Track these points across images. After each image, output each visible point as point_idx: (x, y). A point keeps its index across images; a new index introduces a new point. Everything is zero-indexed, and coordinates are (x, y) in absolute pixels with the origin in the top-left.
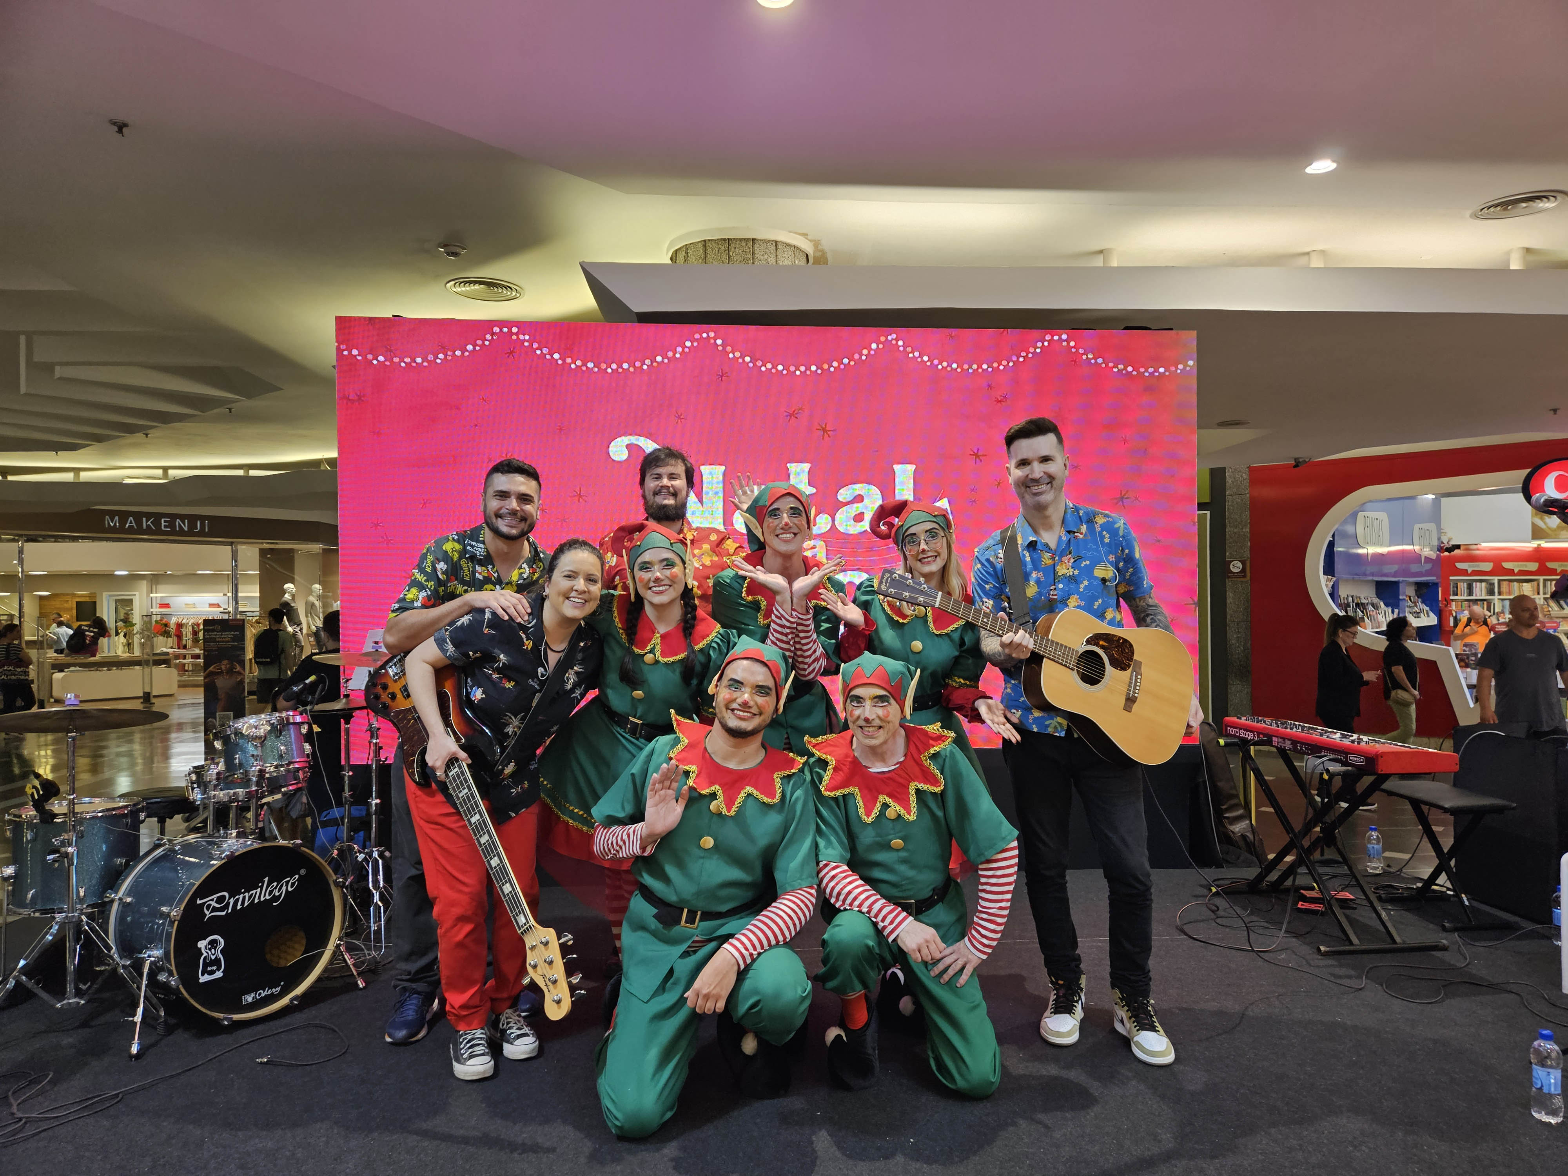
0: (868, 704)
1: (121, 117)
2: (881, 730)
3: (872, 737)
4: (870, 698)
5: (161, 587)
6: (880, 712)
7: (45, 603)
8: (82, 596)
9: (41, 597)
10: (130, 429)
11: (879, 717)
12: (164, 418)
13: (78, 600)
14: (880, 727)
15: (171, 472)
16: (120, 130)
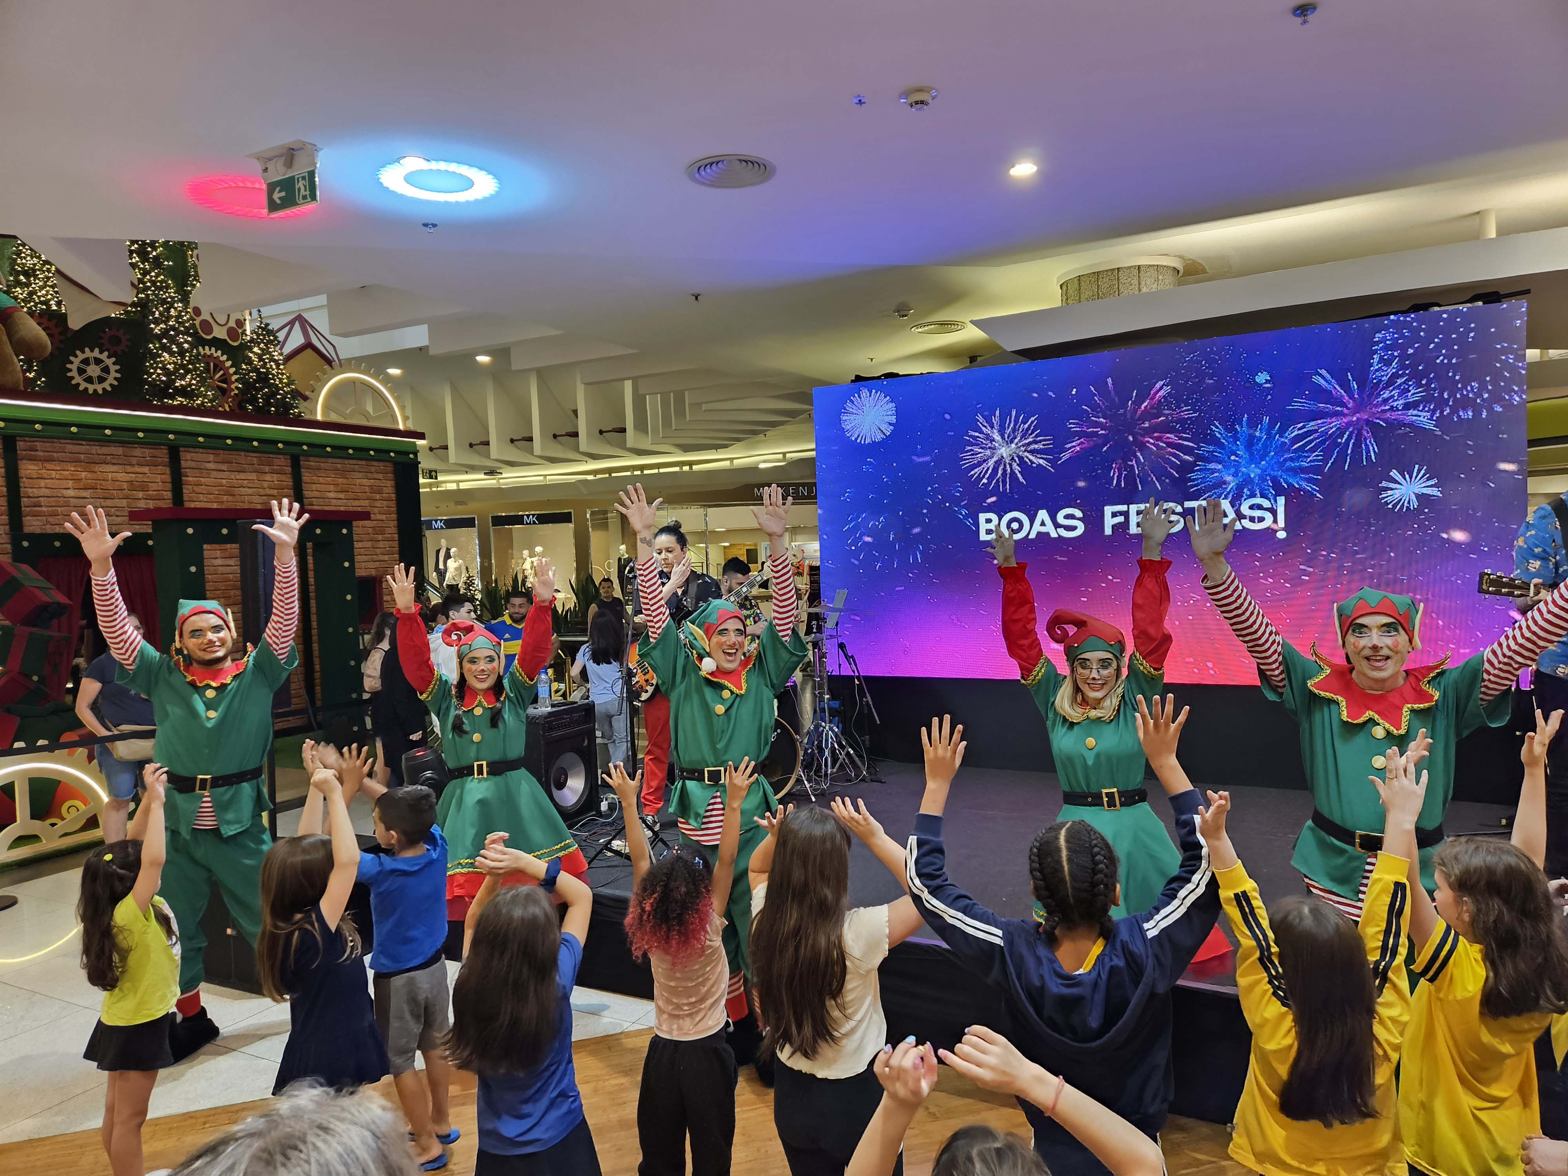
0: (1375, 633)
1: (696, 292)
2: (1389, 660)
3: (1379, 669)
4: (1377, 627)
5: (799, 537)
6: (1389, 641)
7: (727, 550)
8: (749, 545)
9: (725, 547)
10: (755, 433)
11: (1388, 647)
12: (773, 424)
13: (748, 548)
14: (1388, 658)
15: (788, 455)
16: (697, 298)
